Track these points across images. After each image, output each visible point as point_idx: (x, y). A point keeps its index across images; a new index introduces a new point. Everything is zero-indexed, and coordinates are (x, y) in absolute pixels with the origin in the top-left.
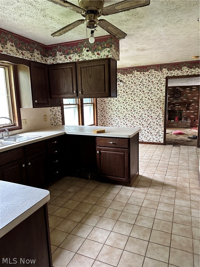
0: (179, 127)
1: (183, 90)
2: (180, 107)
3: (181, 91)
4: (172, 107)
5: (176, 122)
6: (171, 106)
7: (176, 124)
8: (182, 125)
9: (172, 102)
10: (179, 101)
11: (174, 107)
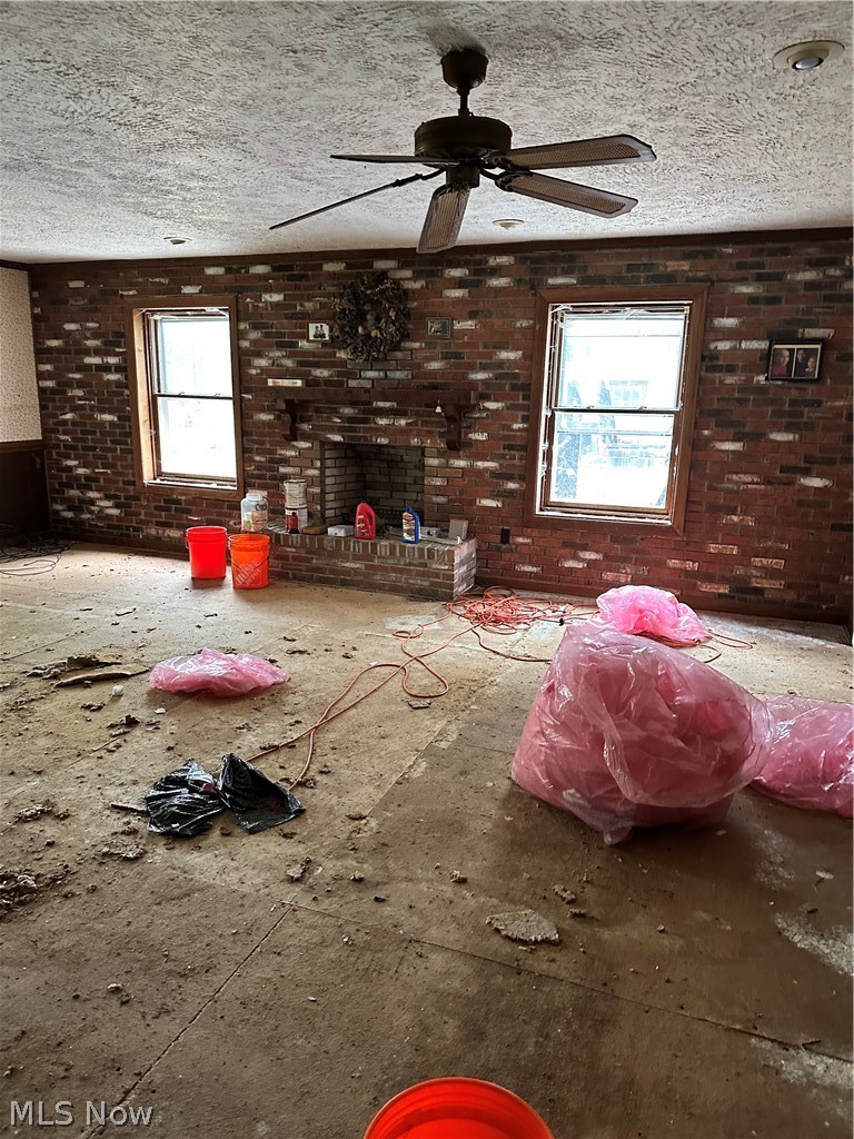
0: (380, 588)
1: (418, 285)
2: (403, 422)
3: (406, 292)
4: (351, 419)
5: (359, 548)
6: (348, 411)
7: (356, 558)
8: (401, 571)
9: (352, 383)
10: (398, 375)
11: (366, 421)
